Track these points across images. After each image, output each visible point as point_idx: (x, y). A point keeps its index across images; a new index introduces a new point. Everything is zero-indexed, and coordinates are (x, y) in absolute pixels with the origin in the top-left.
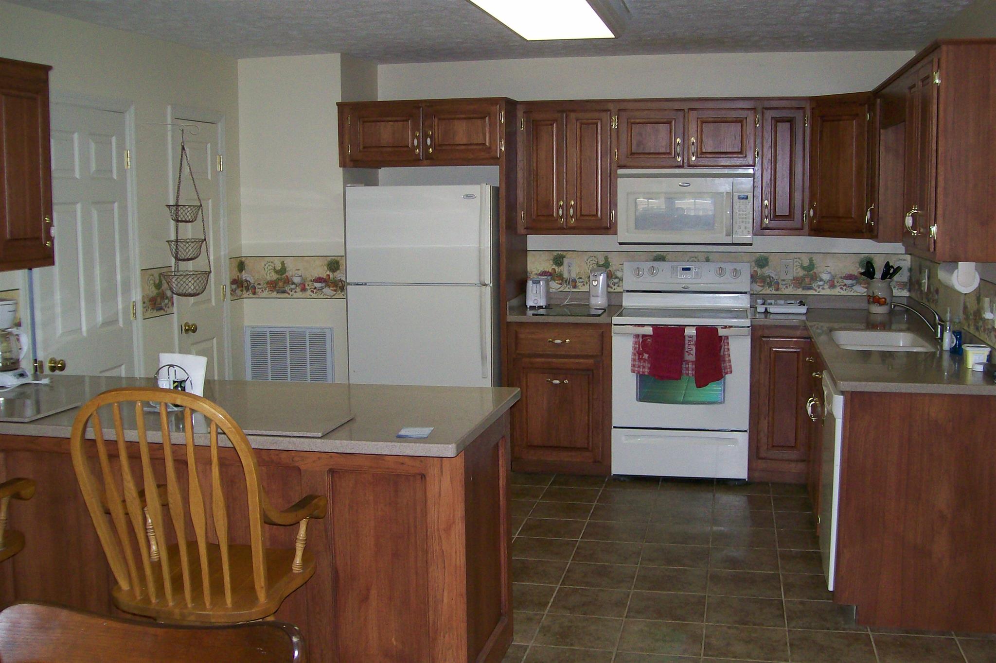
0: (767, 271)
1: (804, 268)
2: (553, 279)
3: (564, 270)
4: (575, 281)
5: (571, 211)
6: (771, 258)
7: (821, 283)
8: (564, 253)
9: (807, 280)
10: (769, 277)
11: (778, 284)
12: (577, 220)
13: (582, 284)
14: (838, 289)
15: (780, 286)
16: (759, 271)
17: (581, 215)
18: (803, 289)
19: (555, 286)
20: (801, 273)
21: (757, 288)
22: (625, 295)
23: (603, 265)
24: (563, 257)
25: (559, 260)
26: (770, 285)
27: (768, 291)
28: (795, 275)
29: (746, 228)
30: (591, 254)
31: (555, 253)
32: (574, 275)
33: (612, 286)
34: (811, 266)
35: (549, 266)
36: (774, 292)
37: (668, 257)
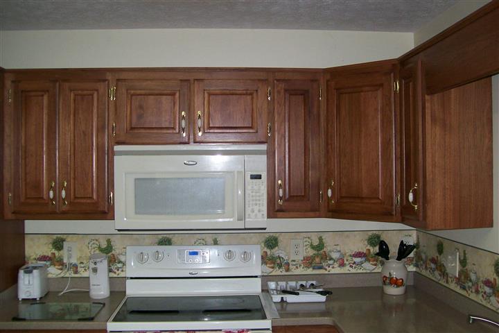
0: (276, 252)
1: (313, 247)
2: (53, 264)
3: (64, 254)
4: (75, 266)
5: (63, 193)
6: (280, 238)
7: (331, 262)
8: (65, 237)
9: (317, 260)
10: (279, 257)
11: (288, 264)
12: (70, 203)
13: (83, 269)
14: (348, 267)
15: (291, 267)
16: (269, 252)
17: (76, 198)
18: (314, 269)
19: (54, 271)
20: (311, 252)
21: (267, 270)
22: (129, 282)
23: (106, 249)
24: (63, 240)
25: (58, 244)
26: (280, 266)
27: (277, 272)
28: (305, 254)
29: (259, 211)
30: (93, 237)
31: (55, 237)
32: (74, 261)
33: (116, 271)
34: (320, 246)
35: (48, 250)
36: (284, 273)
37: (174, 239)
